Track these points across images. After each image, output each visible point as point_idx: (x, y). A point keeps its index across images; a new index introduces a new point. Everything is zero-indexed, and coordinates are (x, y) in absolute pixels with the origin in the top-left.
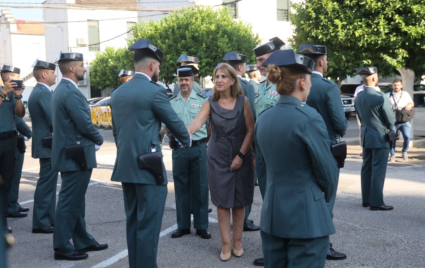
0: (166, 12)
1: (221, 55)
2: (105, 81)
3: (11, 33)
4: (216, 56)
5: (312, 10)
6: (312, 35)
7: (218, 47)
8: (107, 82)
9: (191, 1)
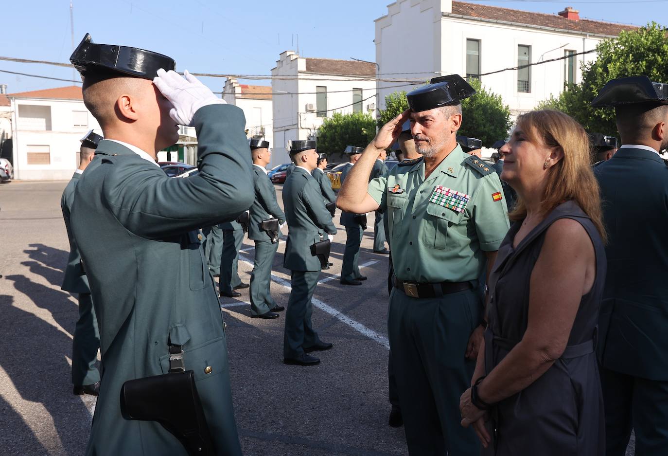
0: (414, 83)
1: (476, 127)
2: (334, 147)
3: (236, 98)
4: (471, 127)
5: (597, 91)
6: (595, 114)
7: (473, 119)
8: (336, 148)
9: (437, 72)
